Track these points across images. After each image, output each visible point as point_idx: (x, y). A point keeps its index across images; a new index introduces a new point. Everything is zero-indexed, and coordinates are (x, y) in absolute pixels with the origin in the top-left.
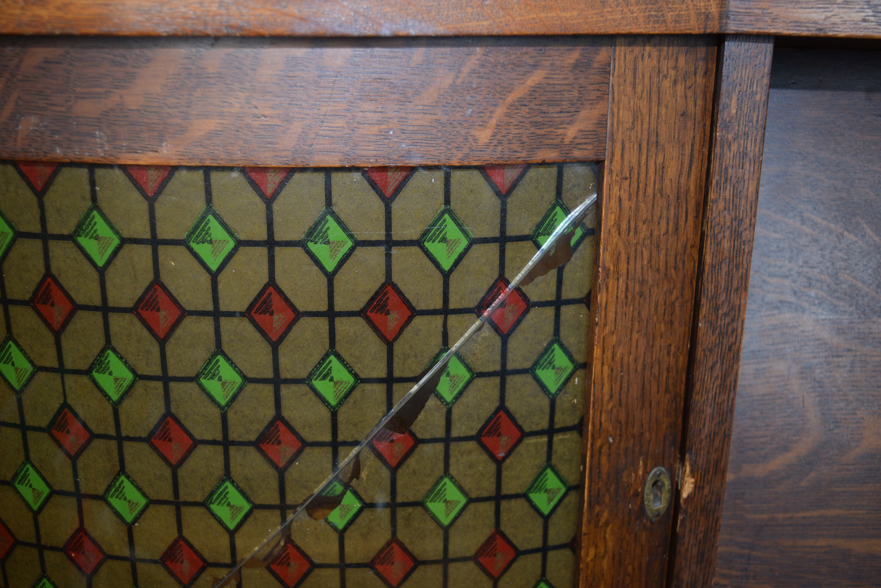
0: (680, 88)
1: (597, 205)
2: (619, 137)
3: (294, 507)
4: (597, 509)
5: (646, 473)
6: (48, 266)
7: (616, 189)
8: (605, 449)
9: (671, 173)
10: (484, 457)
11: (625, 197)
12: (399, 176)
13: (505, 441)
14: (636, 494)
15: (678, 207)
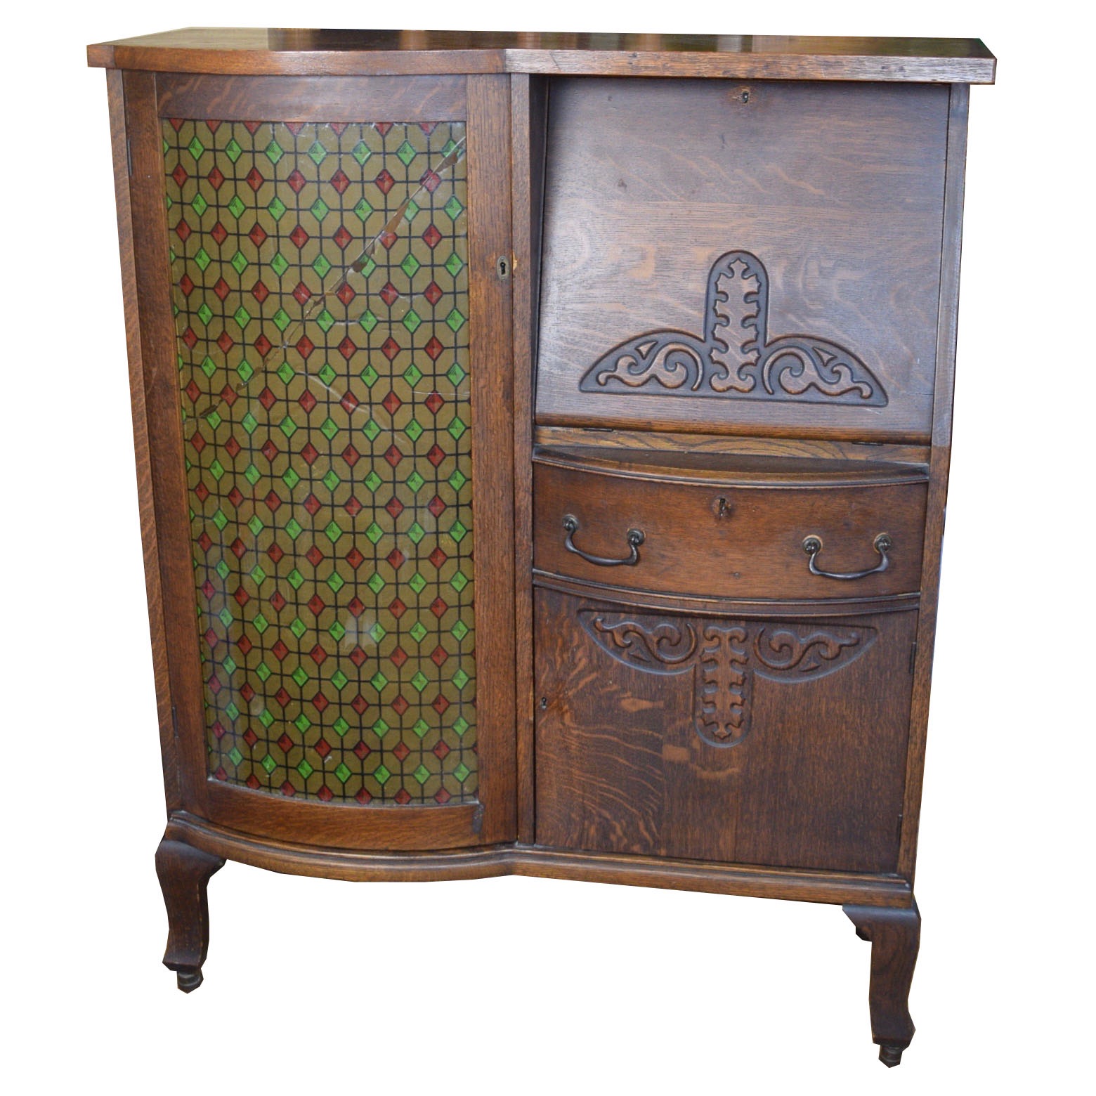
0: (496, 94)
1: (466, 139)
2: (472, 112)
3: (348, 267)
4: (475, 273)
5: (497, 259)
6: (254, 164)
7: (472, 133)
8: (476, 244)
9: (495, 126)
10: (425, 246)
11: (476, 136)
12: (388, 126)
13: (434, 239)
14: (493, 268)
15: (500, 141)
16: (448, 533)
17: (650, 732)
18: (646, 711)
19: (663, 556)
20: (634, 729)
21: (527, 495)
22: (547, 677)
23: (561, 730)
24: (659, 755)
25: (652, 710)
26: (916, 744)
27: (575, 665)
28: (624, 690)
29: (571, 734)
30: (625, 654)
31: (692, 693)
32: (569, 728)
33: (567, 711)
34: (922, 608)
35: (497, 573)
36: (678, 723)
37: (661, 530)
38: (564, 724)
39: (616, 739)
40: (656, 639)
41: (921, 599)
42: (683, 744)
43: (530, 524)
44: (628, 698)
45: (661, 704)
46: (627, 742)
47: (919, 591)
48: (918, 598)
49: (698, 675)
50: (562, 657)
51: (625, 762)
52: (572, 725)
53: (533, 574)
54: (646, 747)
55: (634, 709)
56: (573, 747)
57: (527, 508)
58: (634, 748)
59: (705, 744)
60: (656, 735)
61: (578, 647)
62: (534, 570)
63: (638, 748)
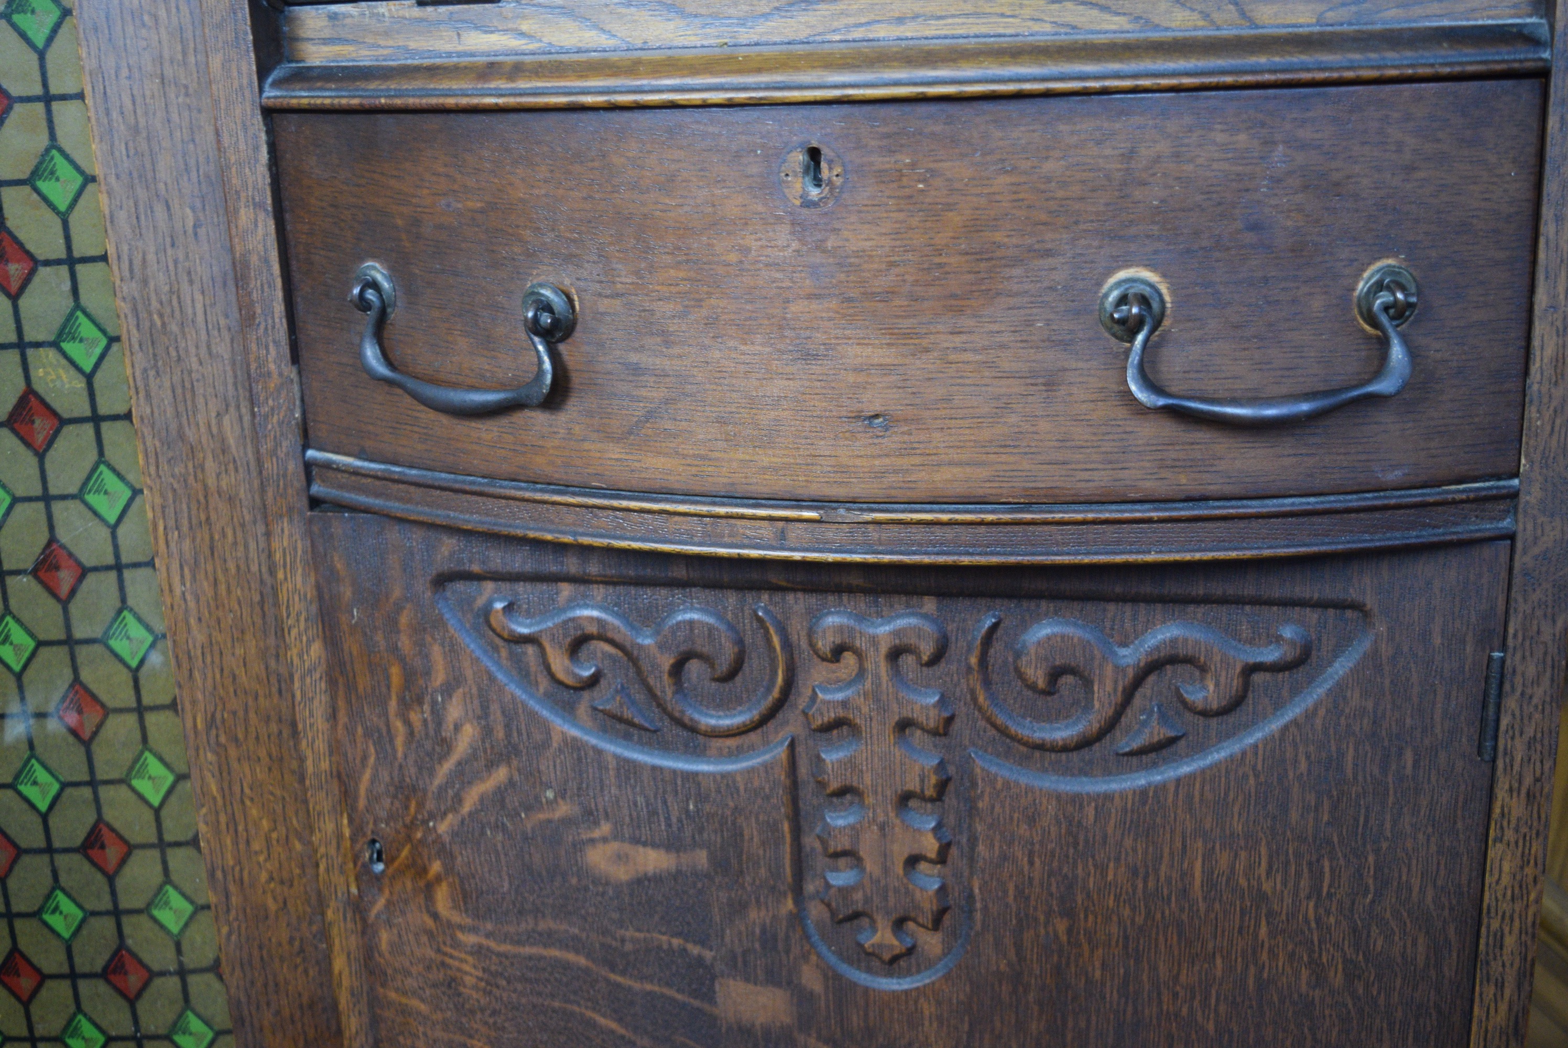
16: (55, 345)
17: (676, 942)
18: (657, 879)
19: (636, 370)
20: (629, 933)
21: (262, 216)
22: (374, 779)
23: (430, 934)
24: (706, 1007)
25: (677, 875)
26: (1500, 985)
27: (446, 745)
28: (590, 816)
29: (456, 945)
30: (583, 709)
31: (786, 827)
32: (449, 924)
33: (438, 879)
34: (1524, 527)
35: (210, 464)
36: (753, 914)
37: (626, 278)
38: (435, 916)
39: (582, 961)
40: (666, 661)
41: (1523, 498)
42: (772, 978)
43: (279, 308)
44: (605, 840)
45: (702, 858)
46: (613, 968)
47: (1516, 475)
48: (1514, 495)
49: (803, 771)
50: (407, 723)
51: (613, 1025)
52: (456, 918)
53: (308, 466)
54: (668, 984)
55: (622, 874)
56: (469, 980)
57: (266, 261)
58: (637, 986)
59: (838, 977)
60: (695, 950)
61: (448, 690)
62: (311, 453)
63: (648, 987)
